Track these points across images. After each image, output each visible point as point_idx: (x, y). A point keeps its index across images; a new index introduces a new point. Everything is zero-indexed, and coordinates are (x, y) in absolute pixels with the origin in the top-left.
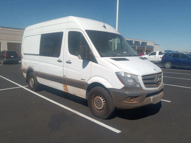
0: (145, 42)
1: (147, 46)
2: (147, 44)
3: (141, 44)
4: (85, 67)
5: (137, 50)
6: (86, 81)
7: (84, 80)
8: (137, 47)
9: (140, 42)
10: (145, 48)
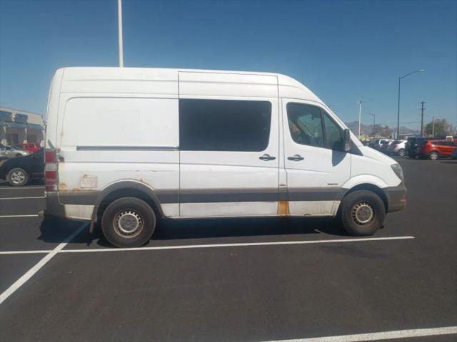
0: (23, 115)
1: (27, 124)
2: (30, 121)
3: (13, 120)
4: (337, 164)
5: (6, 135)
6: (339, 186)
7: (336, 184)
8: (4, 128)
9: (11, 113)
10: (23, 129)
